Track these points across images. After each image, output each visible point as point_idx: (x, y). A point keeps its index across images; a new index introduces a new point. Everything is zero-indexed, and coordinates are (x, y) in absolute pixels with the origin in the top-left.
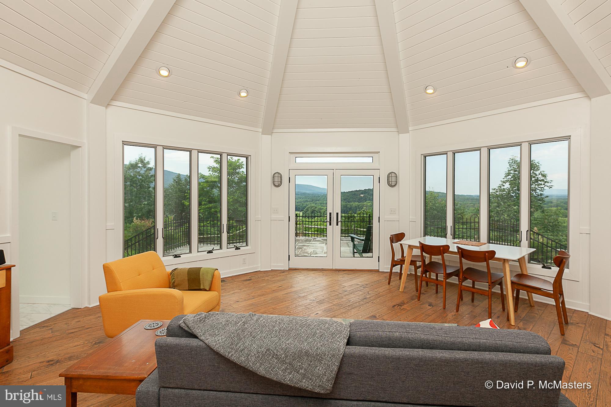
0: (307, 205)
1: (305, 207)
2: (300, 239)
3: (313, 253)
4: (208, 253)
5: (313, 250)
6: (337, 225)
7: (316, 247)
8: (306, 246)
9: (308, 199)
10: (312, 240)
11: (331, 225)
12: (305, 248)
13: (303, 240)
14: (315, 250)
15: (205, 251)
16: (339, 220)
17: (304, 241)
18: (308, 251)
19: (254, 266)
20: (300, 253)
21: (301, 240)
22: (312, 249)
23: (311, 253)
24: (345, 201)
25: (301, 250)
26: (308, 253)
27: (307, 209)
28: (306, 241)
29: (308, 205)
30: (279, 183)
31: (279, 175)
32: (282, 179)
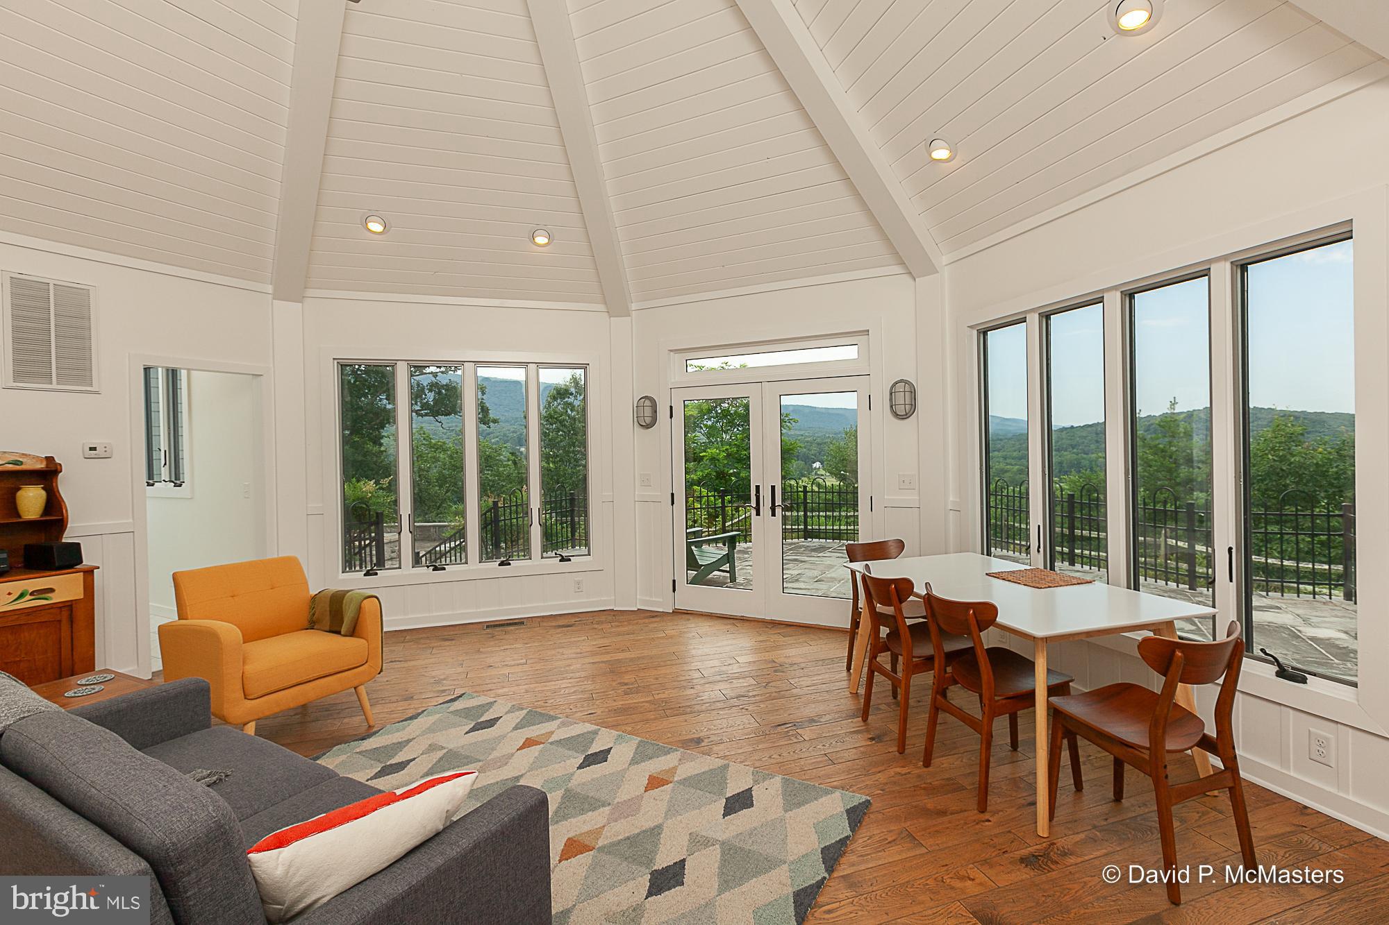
4: (499, 566)
6: (774, 514)
11: (759, 515)
15: (495, 561)
16: (778, 502)
19: (602, 599)
24: (1075, 450)
30: (648, 420)
31: (648, 403)
32: (656, 412)
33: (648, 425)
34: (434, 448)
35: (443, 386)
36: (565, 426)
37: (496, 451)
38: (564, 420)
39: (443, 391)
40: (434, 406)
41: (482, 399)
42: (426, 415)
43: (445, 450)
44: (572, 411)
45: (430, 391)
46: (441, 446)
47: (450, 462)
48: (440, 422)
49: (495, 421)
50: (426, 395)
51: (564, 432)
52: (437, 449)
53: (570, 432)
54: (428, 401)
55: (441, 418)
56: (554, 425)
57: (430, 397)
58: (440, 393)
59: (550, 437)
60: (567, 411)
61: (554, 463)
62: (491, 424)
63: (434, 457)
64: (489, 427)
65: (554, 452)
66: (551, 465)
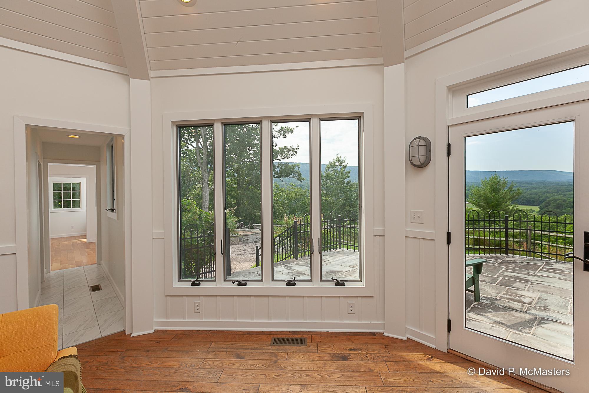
0: (547, 197)
1: (544, 200)
2: (513, 260)
3: (536, 304)
4: (287, 285)
5: (539, 295)
7: (546, 287)
8: (522, 279)
9: (550, 189)
10: (541, 267)
12: (518, 284)
13: (519, 265)
14: (545, 296)
15: (284, 281)
17: (521, 267)
18: (524, 297)
20: (501, 297)
21: (514, 263)
22: (534, 291)
23: (530, 303)
25: (507, 291)
26: (523, 302)
27: (548, 203)
28: (527, 266)
29: (549, 198)
30: (422, 159)
31: (422, 142)
32: (430, 151)
33: (422, 164)
34: (280, 191)
35: (283, 165)
36: (333, 180)
37: (304, 192)
38: (333, 178)
39: (283, 167)
40: (279, 174)
41: (299, 170)
42: (277, 177)
43: (285, 192)
44: (337, 173)
45: (278, 167)
46: (283, 190)
47: (286, 197)
48: (282, 180)
49: (304, 179)
50: (276, 169)
51: (333, 183)
52: (281, 191)
53: (335, 183)
54: (277, 171)
55: (282, 178)
56: (329, 180)
57: (278, 170)
58: (281, 168)
59: (327, 186)
60: (334, 174)
61: (328, 197)
62: (302, 181)
63: (280, 195)
64: (301, 182)
65: (328, 193)
66: (327, 198)
